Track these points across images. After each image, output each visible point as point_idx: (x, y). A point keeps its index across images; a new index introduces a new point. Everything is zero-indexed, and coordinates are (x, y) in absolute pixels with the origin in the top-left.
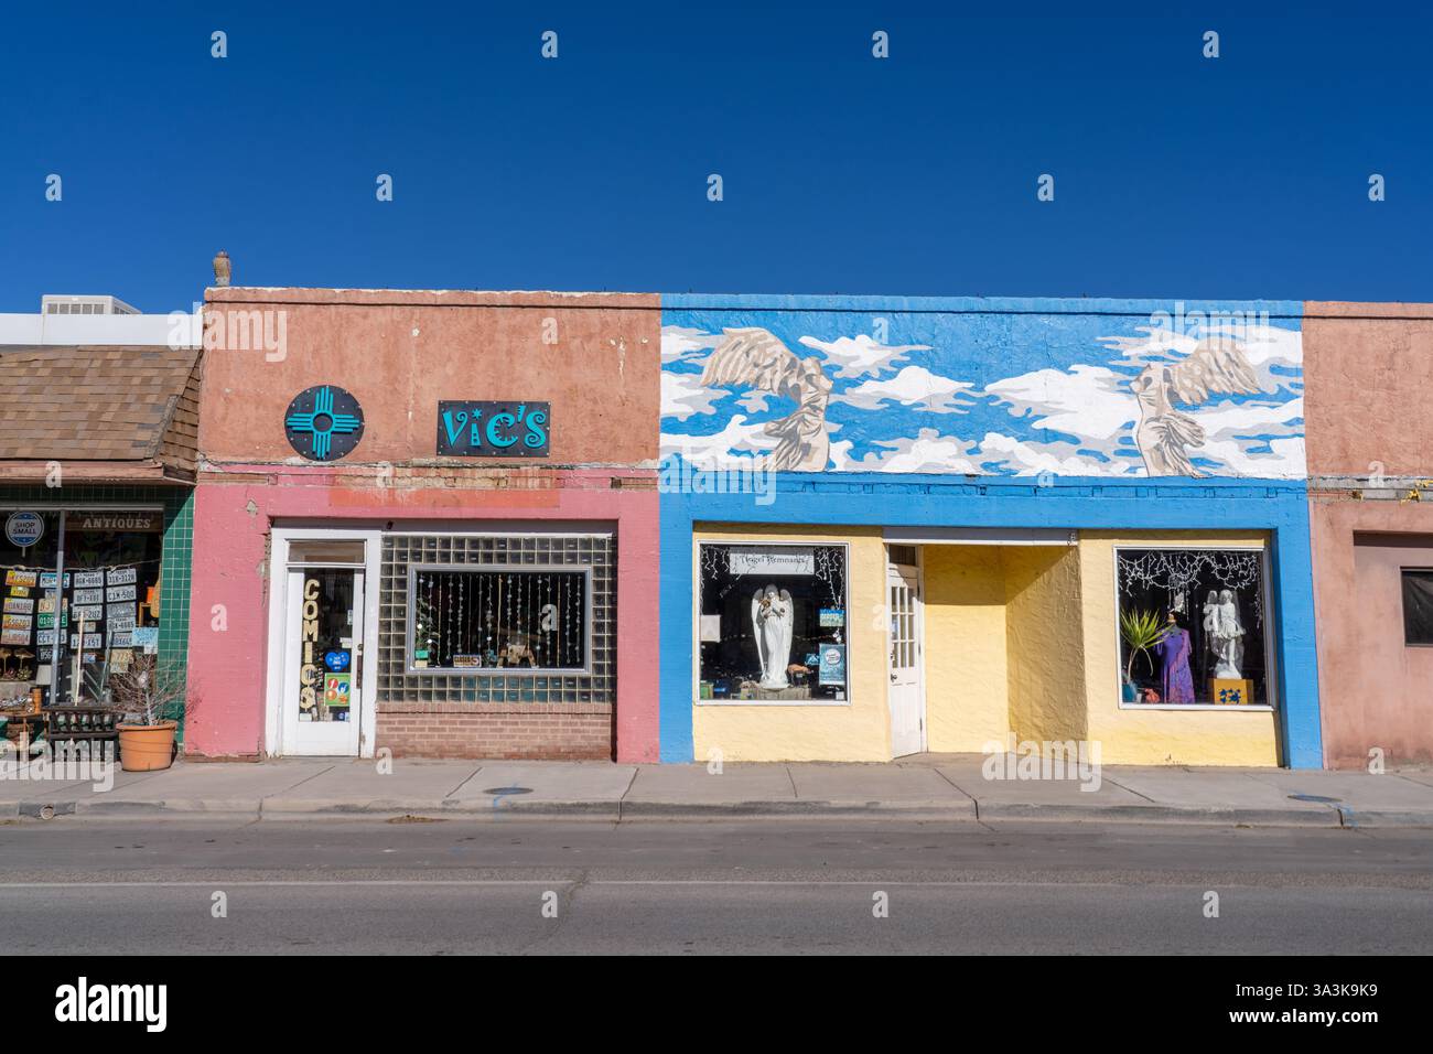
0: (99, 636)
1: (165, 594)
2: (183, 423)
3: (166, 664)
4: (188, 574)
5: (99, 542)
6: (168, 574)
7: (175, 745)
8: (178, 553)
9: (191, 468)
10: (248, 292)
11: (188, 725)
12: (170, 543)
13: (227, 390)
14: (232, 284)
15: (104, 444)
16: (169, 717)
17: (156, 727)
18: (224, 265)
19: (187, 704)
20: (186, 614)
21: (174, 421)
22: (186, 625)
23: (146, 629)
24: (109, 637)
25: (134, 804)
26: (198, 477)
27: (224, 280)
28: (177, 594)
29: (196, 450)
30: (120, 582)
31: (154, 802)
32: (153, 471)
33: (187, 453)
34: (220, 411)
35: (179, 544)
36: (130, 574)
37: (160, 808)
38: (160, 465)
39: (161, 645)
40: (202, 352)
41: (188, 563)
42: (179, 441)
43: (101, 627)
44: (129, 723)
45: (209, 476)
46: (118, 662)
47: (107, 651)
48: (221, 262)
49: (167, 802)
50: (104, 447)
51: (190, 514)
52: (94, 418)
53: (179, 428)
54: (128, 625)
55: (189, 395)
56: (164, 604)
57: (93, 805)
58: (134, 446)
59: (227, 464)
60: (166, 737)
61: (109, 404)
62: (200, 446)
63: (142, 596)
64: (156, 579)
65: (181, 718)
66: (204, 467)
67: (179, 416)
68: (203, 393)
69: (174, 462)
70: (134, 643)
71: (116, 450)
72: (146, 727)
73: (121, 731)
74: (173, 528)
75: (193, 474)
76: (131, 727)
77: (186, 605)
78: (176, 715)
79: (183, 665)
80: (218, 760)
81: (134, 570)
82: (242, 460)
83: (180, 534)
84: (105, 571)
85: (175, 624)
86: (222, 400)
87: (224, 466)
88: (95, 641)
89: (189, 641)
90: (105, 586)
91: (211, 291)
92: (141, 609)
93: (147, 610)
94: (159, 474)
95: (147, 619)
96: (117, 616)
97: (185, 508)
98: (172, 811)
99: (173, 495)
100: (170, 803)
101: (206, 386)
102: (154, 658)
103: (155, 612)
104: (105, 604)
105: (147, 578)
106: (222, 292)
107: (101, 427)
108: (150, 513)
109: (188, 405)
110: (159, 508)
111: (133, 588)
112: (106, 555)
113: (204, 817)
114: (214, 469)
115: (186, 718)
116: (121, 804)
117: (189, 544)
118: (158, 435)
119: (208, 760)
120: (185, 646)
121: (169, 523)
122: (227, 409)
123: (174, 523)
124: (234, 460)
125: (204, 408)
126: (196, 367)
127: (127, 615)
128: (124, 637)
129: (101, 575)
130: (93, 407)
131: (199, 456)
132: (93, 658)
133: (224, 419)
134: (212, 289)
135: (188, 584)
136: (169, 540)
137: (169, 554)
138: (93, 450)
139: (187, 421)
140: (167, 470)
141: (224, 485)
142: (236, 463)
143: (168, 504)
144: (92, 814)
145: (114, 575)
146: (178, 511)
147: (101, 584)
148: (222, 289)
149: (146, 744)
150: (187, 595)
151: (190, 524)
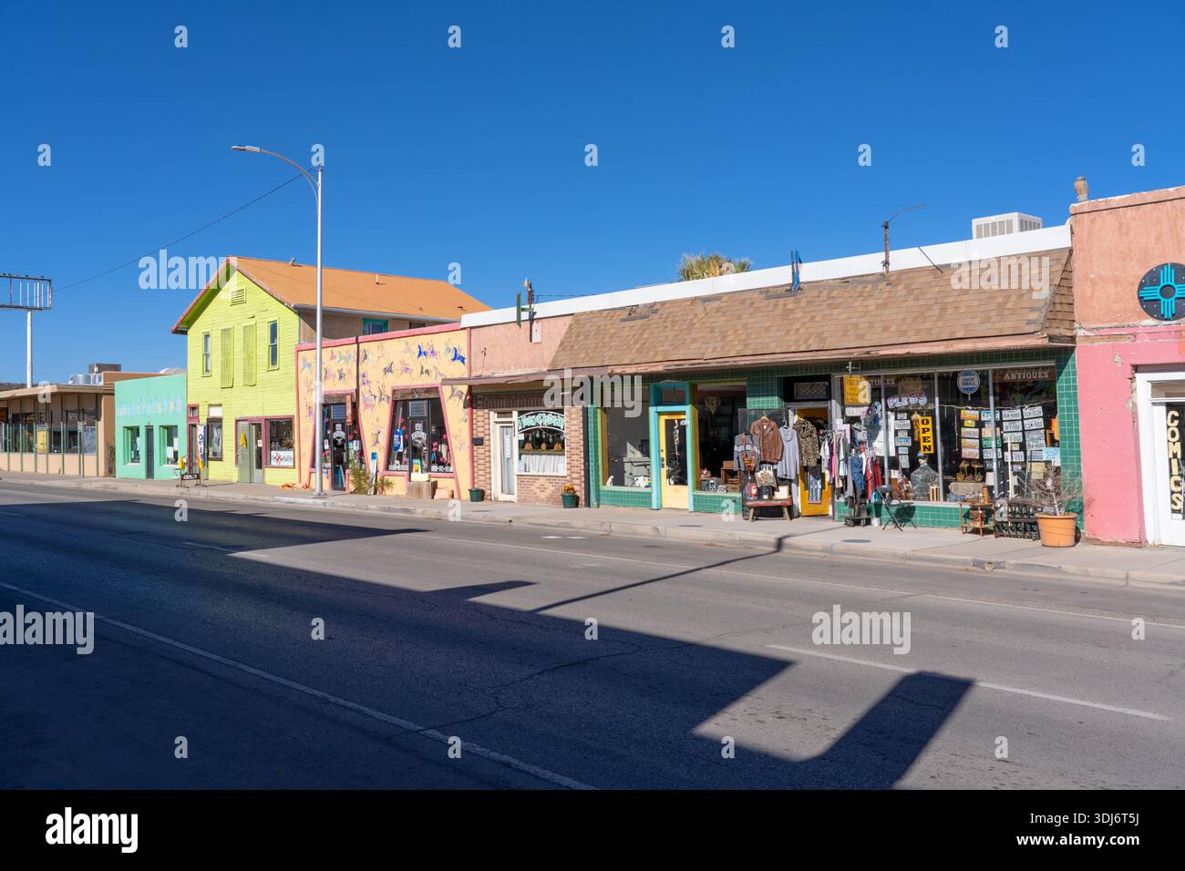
0: (1022, 453)
1: (1062, 424)
2: (1061, 303)
3: (1066, 473)
4: (1076, 409)
5: (1023, 387)
6: (1062, 409)
7: (1077, 530)
8: (1068, 395)
9: (1069, 334)
10: (1101, 202)
11: (1087, 516)
12: (1062, 388)
13: (1092, 276)
14: (1089, 198)
15: (1009, 324)
16: (1072, 511)
17: (1061, 517)
18: (1082, 187)
19: (1085, 502)
20: (1078, 438)
21: (1054, 304)
22: (1078, 446)
23: (1052, 449)
24: (1028, 454)
25: (1042, 566)
26: (1077, 340)
27: (1083, 196)
28: (1070, 424)
29: (1074, 321)
30: (1032, 416)
31: (1054, 566)
32: (1041, 340)
33: (1067, 324)
34: (1088, 291)
35: (1068, 388)
36: (1038, 410)
37: (1059, 570)
38: (1045, 335)
39: (1063, 460)
40: (1071, 251)
41: (1076, 402)
42: (1060, 316)
43: (1023, 447)
44: (1047, 513)
45: (1083, 339)
46: (1037, 471)
47: (1028, 464)
48: (1080, 184)
49: (1063, 566)
50: (1008, 326)
51: (1074, 366)
52: (1001, 307)
53: (1058, 307)
54: (1041, 445)
55: (1064, 283)
56: (1062, 431)
57: (1017, 564)
58: (1028, 324)
59: (1097, 329)
60: (1071, 524)
61: (1010, 296)
62: (1076, 317)
63: (1048, 425)
64: (1057, 413)
65: (1081, 512)
66: (1080, 333)
67: (1058, 299)
68: (1075, 280)
69: (1056, 332)
70: (1044, 459)
71: (1016, 327)
72: (1054, 517)
73: (1038, 518)
74: (1063, 377)
75: (1073, 339)
76: (1045, 516)
77: (1077, 431)
78: (1077, 509)
79: (1079, 474)
80: (1110, 544)
81: (1040, 407)
82: (1108, 325)
83: (1068, 381)
84: (1021, 409)
85: (1071, 446)
86: (1089, 284)
87: (1095, 330)
88: (1019, 456)
89: (1082, 457)
90: (1023, 419)
91: (1074, 207)
92: (1048, 435)
93: (1052, 435)
94: (1045, 342)
95: (1053, 442)
96: (1032, 439)
97: (1070, 362)
98: (1066, 573)
99: (1060, 354)
100: (1064, 567)
101: (1076, 276)
102: (1058, 468)
103: (1057, 437)
104: (1023, 431)
105: (1050, 413)
106: (1082, 206)
107: (1006, 312)
108: (1047, 367)
109: (1064, 291)
110: (1052, 363)
111: (1041, 420)
112: (1029, 396)
113: (1088, 579)
114: (1088, 333)
115: (1085, 512)
116: (1033, 565)
117: (1075, 388)
118: (1043, 315)
119: (1103, 544)
120: (1079, 460)
121: (1060, 374)
122: (1093, 289)
123: (1063, 374)
124: (1102, 326)
125: (1076, 290)
126: (1068, 261)
127: (1039, 439)
128: (1038, 454)
129: (1019, 411)
130: (1000, 300)
131: (1076, 325)
132: (1020, 468)
133: (1092, 297)
134: (1076, 205)
135: (1077, 417)
136: (1061, 385)
137: (1062, 395)
138: (1002, 329)
139: (1064, 302)
140: (1051, 338)
141: (1096, 344)
142: (1103, 328)
143: (1058, 360)
144: (1016, 570)
145: (1028, 411)
146: (1065, 365)
147: (1020, 418)
148: (1083, 204)
149: (1055, 527)
150: (1077, 424)
151: (1074, 374)
